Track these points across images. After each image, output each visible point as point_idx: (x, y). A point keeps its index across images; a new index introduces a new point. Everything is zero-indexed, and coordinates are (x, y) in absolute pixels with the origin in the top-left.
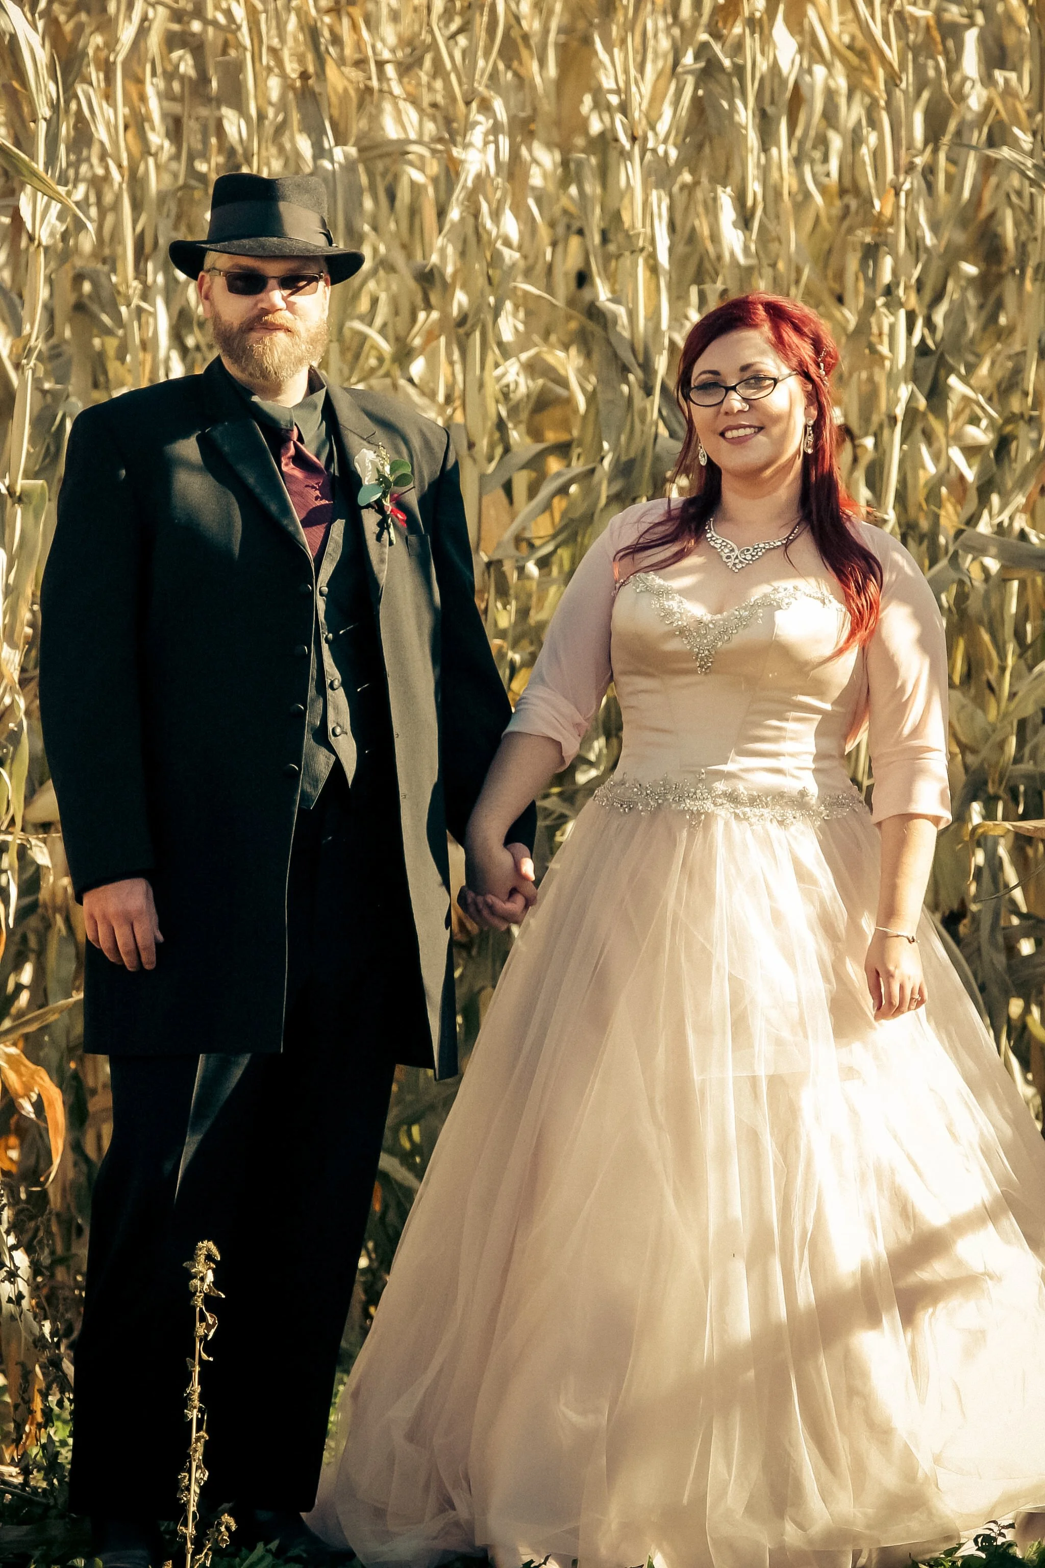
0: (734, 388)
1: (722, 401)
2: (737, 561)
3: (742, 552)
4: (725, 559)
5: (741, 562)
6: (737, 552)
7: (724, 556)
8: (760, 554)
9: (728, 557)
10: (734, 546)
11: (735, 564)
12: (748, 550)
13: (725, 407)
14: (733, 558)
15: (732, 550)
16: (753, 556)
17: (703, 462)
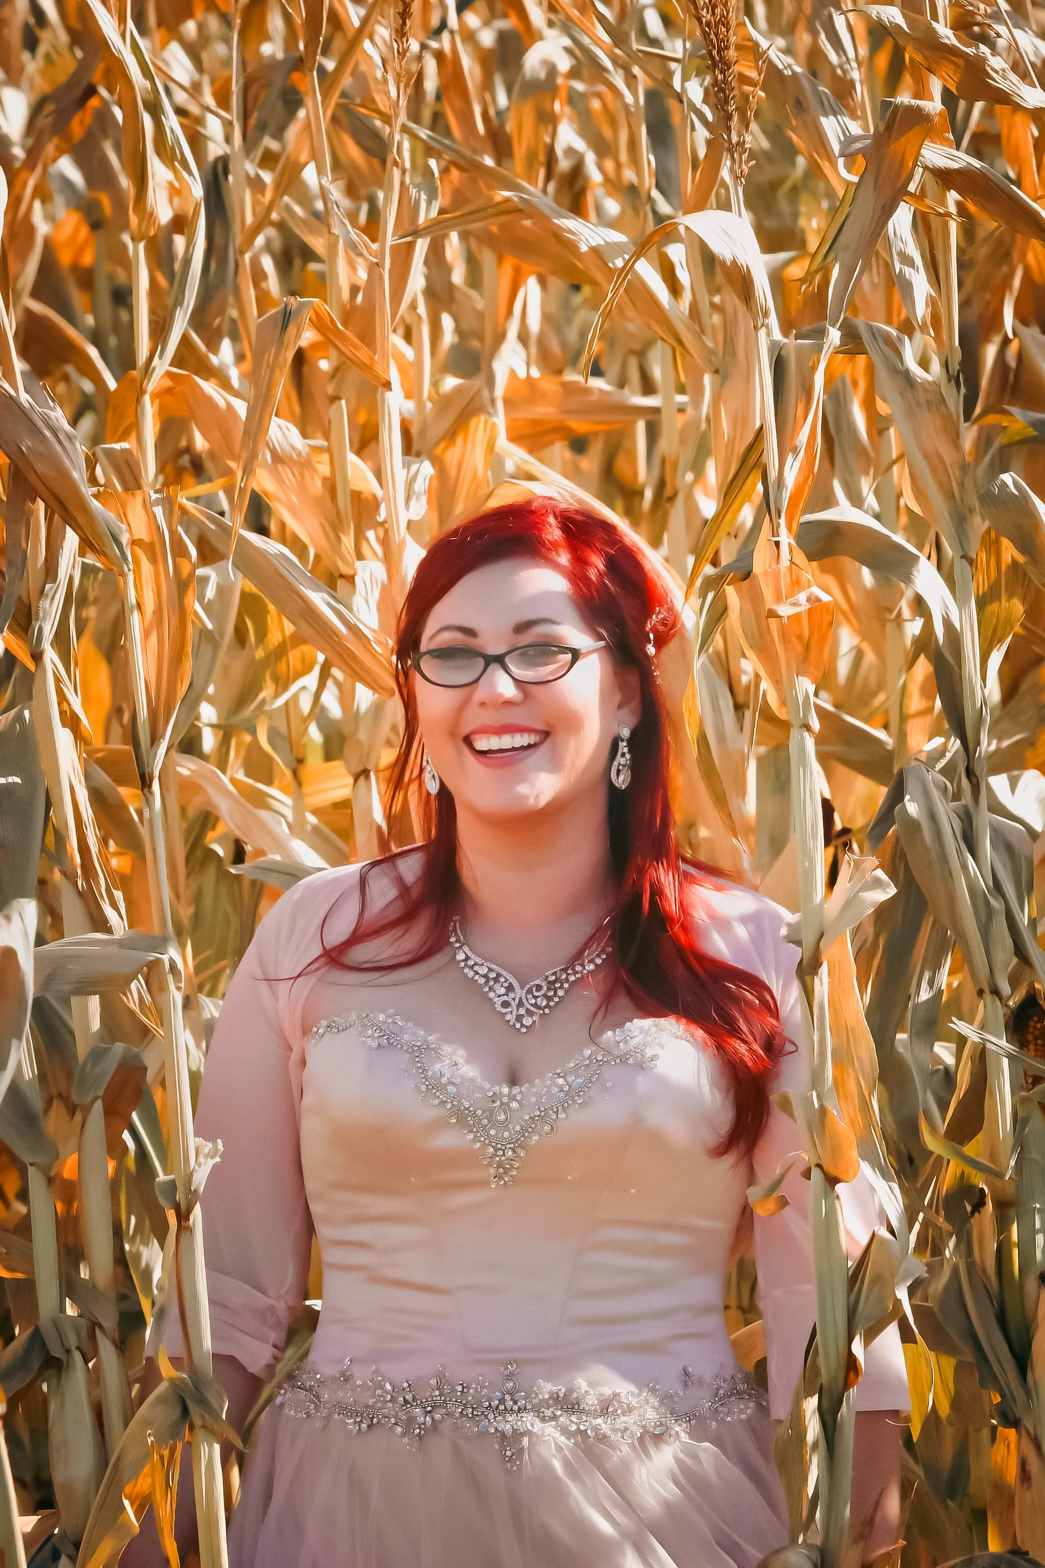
0: (500, 660)
1: (477, 681)
2: (522, 1011)
3: (530, 991)
4: (499, 1008)
5: (529, 1013)
6: (519, 993)
7: (498, 1001)
8: (561, 993)
9: (506, 1004)
10: (511, 979)
11: (519, 1018)
12: (539, 988)
13: (480, 693)
14: (514, 1004)
15: (510, 988)
16: (549, 999)
17: (433, 788)
